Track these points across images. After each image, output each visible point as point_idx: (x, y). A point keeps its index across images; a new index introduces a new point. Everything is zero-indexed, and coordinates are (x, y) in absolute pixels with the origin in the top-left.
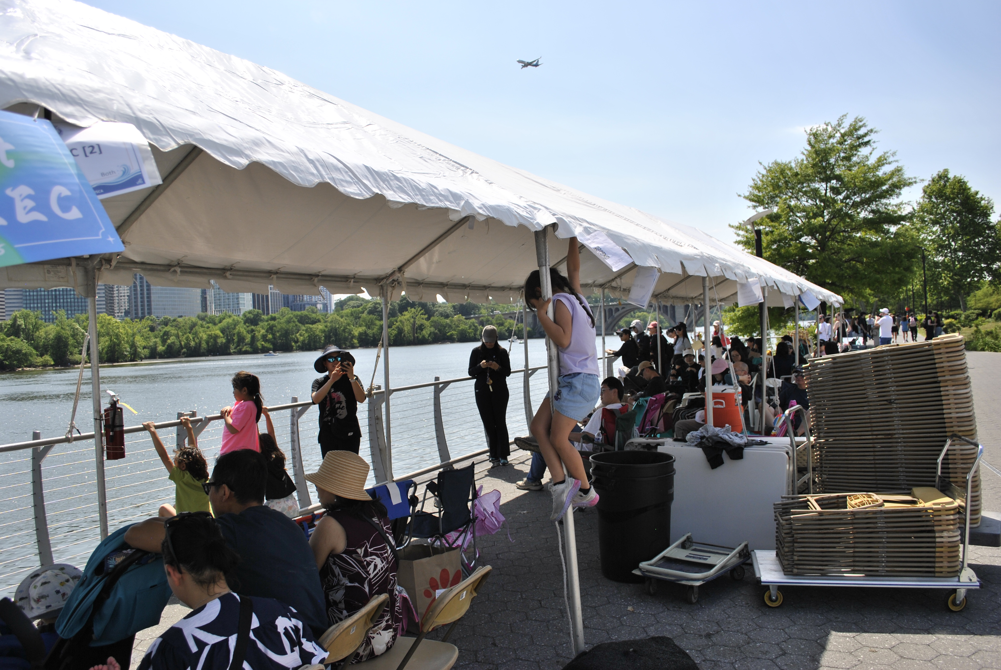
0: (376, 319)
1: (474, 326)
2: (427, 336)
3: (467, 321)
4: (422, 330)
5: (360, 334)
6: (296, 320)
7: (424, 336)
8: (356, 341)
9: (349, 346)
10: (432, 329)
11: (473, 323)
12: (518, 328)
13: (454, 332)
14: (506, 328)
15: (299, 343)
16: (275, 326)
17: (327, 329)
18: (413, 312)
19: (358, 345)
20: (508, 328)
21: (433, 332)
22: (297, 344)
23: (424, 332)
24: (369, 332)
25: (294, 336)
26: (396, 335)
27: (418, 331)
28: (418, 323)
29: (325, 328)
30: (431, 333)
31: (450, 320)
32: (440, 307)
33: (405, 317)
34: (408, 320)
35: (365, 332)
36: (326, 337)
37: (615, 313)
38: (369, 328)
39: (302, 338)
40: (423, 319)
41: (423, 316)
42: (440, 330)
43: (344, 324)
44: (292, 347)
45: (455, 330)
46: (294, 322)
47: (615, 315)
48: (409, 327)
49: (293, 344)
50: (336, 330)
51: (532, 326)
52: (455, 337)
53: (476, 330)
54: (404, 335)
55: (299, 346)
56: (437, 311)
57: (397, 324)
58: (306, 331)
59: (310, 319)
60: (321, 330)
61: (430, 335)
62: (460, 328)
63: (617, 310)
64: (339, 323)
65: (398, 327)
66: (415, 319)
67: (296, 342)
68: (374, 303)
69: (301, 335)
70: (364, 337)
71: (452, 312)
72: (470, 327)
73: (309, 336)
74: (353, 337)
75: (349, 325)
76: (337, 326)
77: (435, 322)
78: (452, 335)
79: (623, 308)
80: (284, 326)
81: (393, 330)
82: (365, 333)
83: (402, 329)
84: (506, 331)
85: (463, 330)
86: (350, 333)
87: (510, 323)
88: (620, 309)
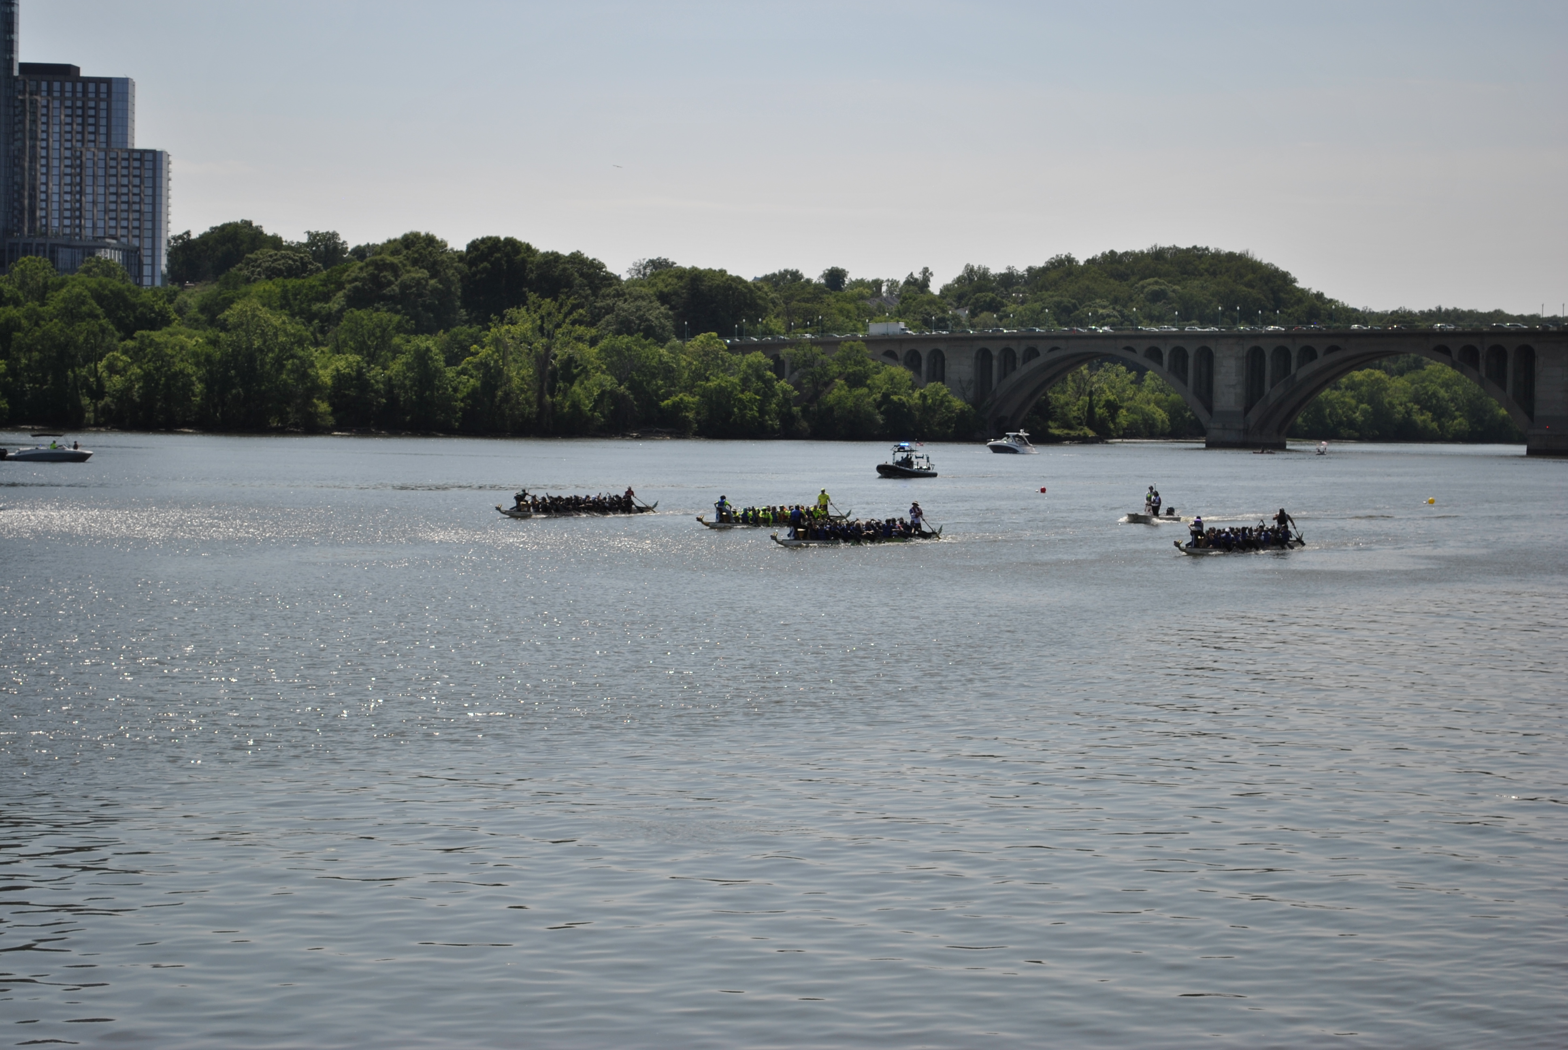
0: (399, 329)
1: (760, 377)
2: (587, 405)
3: (736, 358)
4: (570, 379)
5: (339, 378)
6: (99, 311)
7: (575, 406)
8: (324, 407)
9: (296, 425)
10: (609, 381)
11: (757, 371)
12: (923, 397)
13: (688, 399)
14: (878, 396)
15: (108, 399)
16: (19, 328)
17: (218, 355)
18: (543, 312)
19: (330, 420)
20: (886, 396)
21: (612, 393)
22: (101, 403)
23: (576, 388)
24: (375, 373)
25: (84, 372)
26: (473, 394)
27: (561, 384)
28: (560, 353)
29: (209, 349)
30: (603, 394)
31: (672, 349)
32: (619, 295)
33: (515, 330)
34: (524, 339)
35: (360, 373)
36: (209, 382)
37: (1300, 365)
38: (372, 358)
39: (116, 378)
40: (579, 339)
41: (580, 329)
42: (634, 387)
43: (282, 339)
44: (81, 410)
45: (689, 389)
46: (94, 316)
47: (1301, 373)
48: (529, 371)
49: (86, 401)
50: (251, 356)
51: (970, 394)
52: (691, 415)
53: (768, 392)
54: (507, 394)
55: (106, 410)
56: (610, 310)
57: (483, 353)
58: (136, 355)
59: (133, 307)
60: (195, 354)
61: (598, 402)
62: (712, 384)
63: (1309, 354)
64: (263, 334)
65: (483, 365)
66: (550, 336)
67: (97, 393)
68: (374, 263)
69: (112, 369)
70: (352, 393)
71: (667, 317)
72: (745, 381)
73: (147, 377)
74: (315, 388)
75: (300, 342)
76: (257, 344)
77: (619, 353)
78: (678, 407)
79: (1333, 349)
80: (54, 327)
81: (464, 372)
82: (359, 380)
83: (500, 372)
84: (879, 405)
85: (720, 390)
86: (305, 376)
87: (892, 379)
88: (1320, 353)
